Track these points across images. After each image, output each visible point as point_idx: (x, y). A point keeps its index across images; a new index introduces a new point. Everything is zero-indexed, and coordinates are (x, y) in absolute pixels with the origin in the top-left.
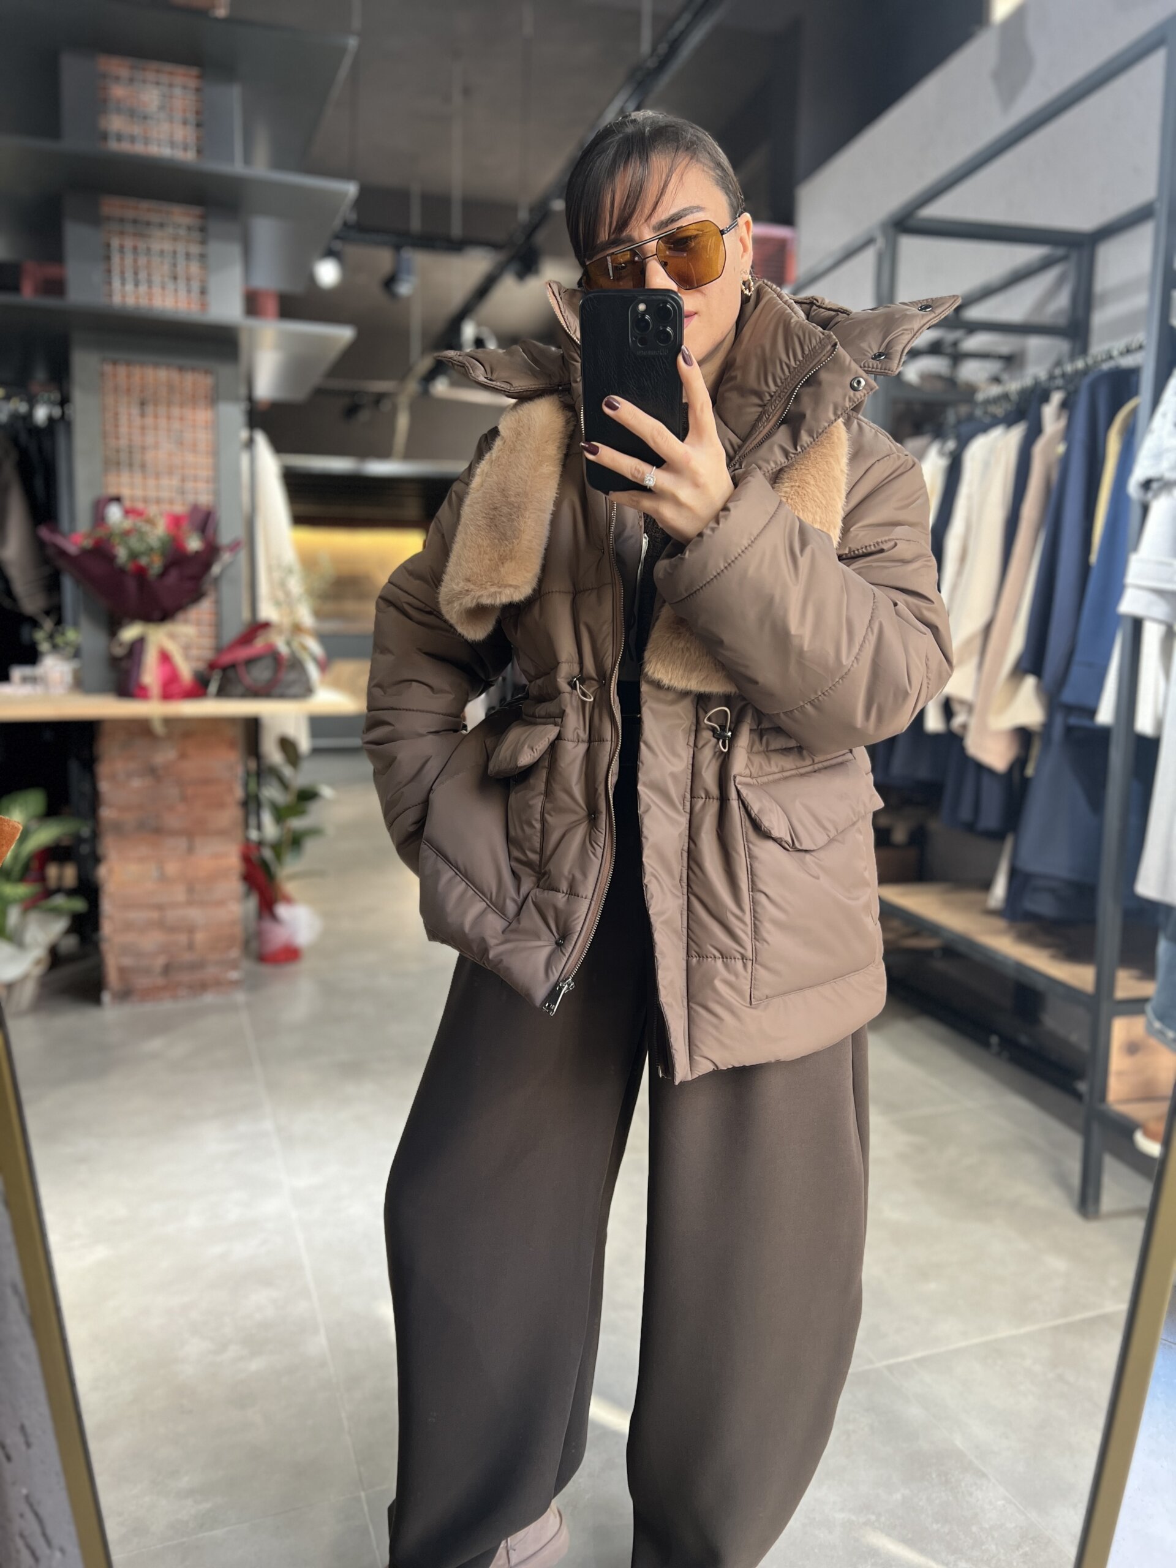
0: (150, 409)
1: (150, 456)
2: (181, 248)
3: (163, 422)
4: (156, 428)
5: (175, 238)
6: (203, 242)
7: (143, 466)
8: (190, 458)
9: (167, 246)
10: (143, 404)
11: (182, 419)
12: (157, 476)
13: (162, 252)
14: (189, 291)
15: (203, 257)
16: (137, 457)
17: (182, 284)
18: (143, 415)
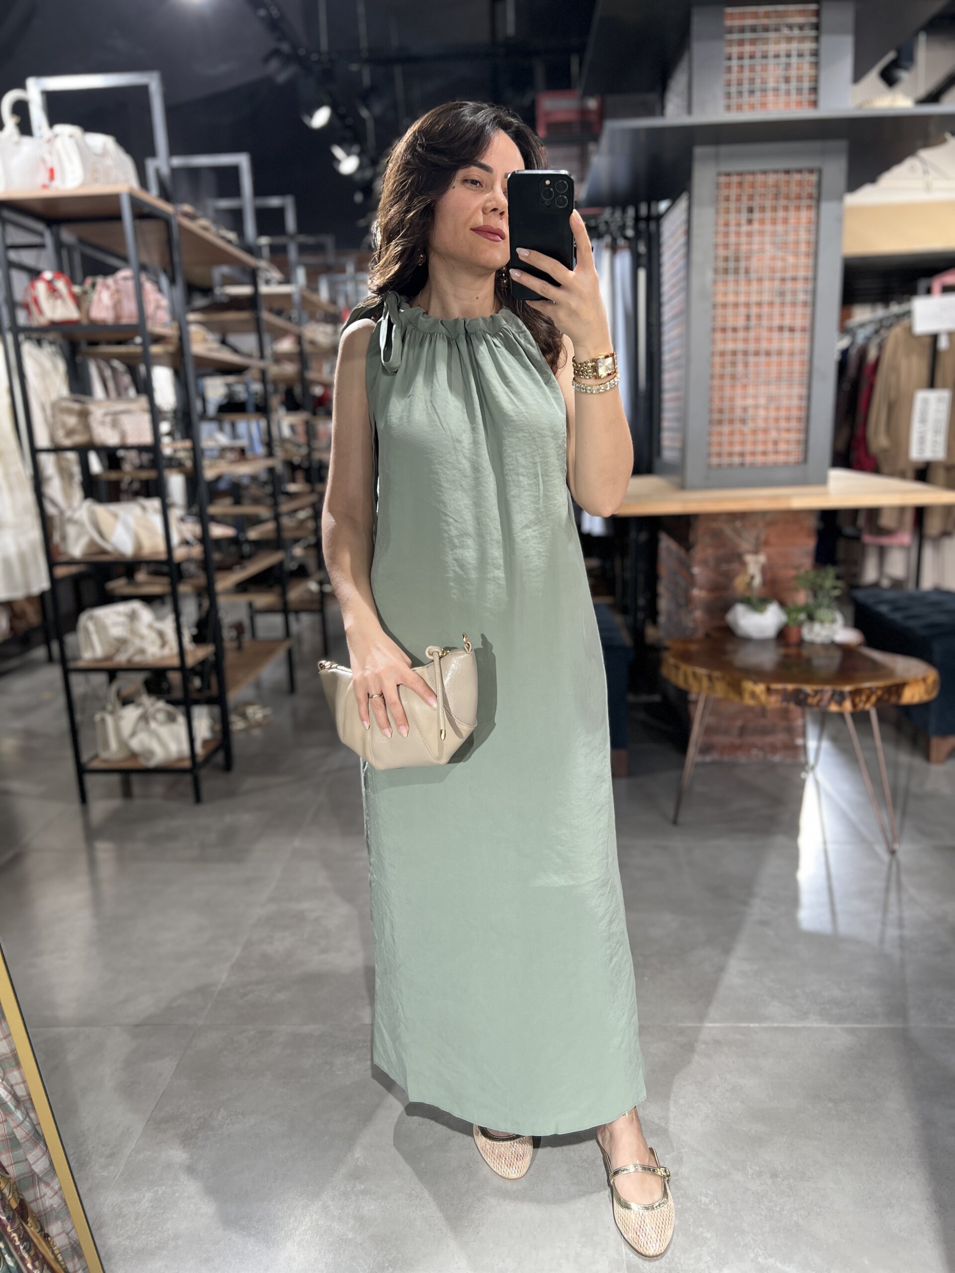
0: (756, 215)
1: (754, 263)
2: (794, 46)
3: (768, 227)
4: (762, 233)
5: (789, 40)
6: (817, 39)
7: (747, 271)
8: (791, 260)
9: (783, 47)
10: (751, 210)
11: (785, 221)
12: (760, 280)
13: (777, 56)
14: (799, 91)
15: (816, 53)
16: (743, 264)
17: (794, 84)
18: (750, 222)
